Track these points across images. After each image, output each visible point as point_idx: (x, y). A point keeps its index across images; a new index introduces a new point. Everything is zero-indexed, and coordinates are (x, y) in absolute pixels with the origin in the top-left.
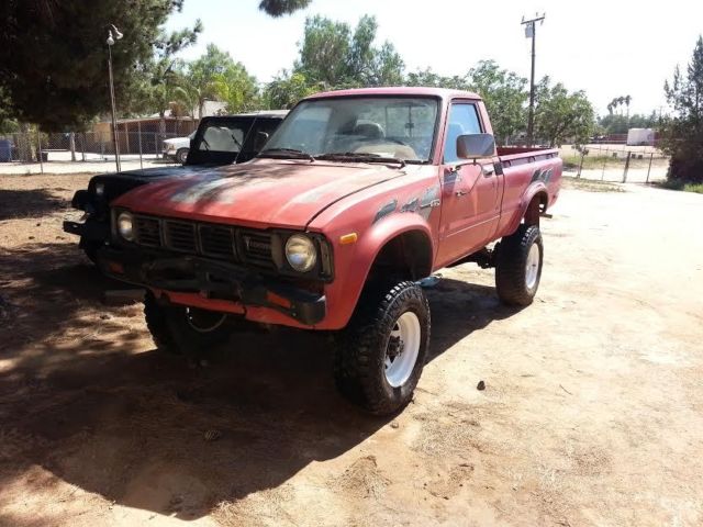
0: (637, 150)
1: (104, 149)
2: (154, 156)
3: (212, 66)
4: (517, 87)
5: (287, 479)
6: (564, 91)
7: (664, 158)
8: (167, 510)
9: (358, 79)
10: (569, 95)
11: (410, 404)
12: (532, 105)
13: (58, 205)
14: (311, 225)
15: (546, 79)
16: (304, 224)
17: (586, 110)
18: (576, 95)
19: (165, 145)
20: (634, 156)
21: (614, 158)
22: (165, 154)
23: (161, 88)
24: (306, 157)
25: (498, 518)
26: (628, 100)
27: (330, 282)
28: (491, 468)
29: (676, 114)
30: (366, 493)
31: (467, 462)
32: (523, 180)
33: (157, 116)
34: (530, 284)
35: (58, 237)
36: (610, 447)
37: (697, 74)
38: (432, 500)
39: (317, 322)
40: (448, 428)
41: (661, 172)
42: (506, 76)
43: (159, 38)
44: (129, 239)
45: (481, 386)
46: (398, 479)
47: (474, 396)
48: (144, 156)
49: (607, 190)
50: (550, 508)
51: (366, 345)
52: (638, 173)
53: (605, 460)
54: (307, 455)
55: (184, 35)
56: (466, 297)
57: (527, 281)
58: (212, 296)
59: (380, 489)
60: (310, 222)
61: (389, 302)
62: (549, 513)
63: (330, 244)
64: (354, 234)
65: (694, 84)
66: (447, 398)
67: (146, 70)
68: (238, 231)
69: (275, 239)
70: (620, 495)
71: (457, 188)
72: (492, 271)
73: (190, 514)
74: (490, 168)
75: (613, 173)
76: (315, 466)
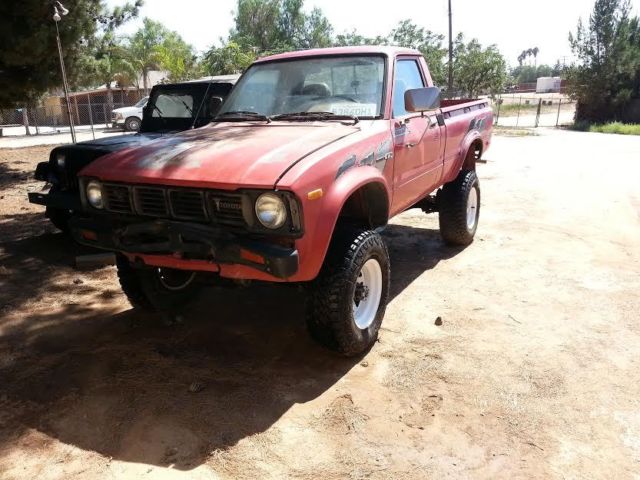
0: (546, 97)
1: (55, 122)
2: (104, 126)
3: (150, 37)
4: (435, 45)
5: (274, 422)
6: (478, 46)
7: (570, 103)
8: (164, 462)
9: (289, 43)
10: (483, 49)
11: (376, 344)
12: (451, 60)
13: (18, 178)
14: (278, 184)
15: (460, 35)
16: (273, 183)
17: (499, 62)
18: (489, 49)
19: (114, 115)
20: (544, 102)
21: (527, 106)
22: (115, 124)
23: (106, 62)
24: (262, 119)
25: (472, 443)
26: (535, 51)
27: (301, 237)
28: (458, 397)
29: (580, 63)
30: (347, 429)
31: (435, 393)
32: (461, 129)
33: (104, 87)
34: (470, 225)
35: (23, 208)
36: (562, 369)
37: (597, 25)
38: (409, 431)
39: (290, 276)
40: (414, 363)
41: (569, 115)
42: (425, 35)
43: (102, 13)
44: (100, 207)
45: (438, 322)
46: (376, 414)
47: (434, 332)
48: (95, 126)
49: (523, 135)
50: (516, 430)
51: (336, 293)
52: (549, 118)
53: (560, 381)
54: (288, 398)
55: (127, 9)
56: (413, 240)
57: (468, 222)
58: (186, 256)
59: (360, 425)
60: (278, 181)
61: (354, 251)
62: (516, 435)
63: (298, 201)
64: (320, 190)
65: (594, 34)
66: (409, 334)
67: (91, 45)
68: (207, 194)
69: (245, 199)
70: (578, 413)
71: (407, 141)
72: (436, 214)
73: (186, 464)
74: (434, 120)
75: (527, 119)
76: (297, 409)
